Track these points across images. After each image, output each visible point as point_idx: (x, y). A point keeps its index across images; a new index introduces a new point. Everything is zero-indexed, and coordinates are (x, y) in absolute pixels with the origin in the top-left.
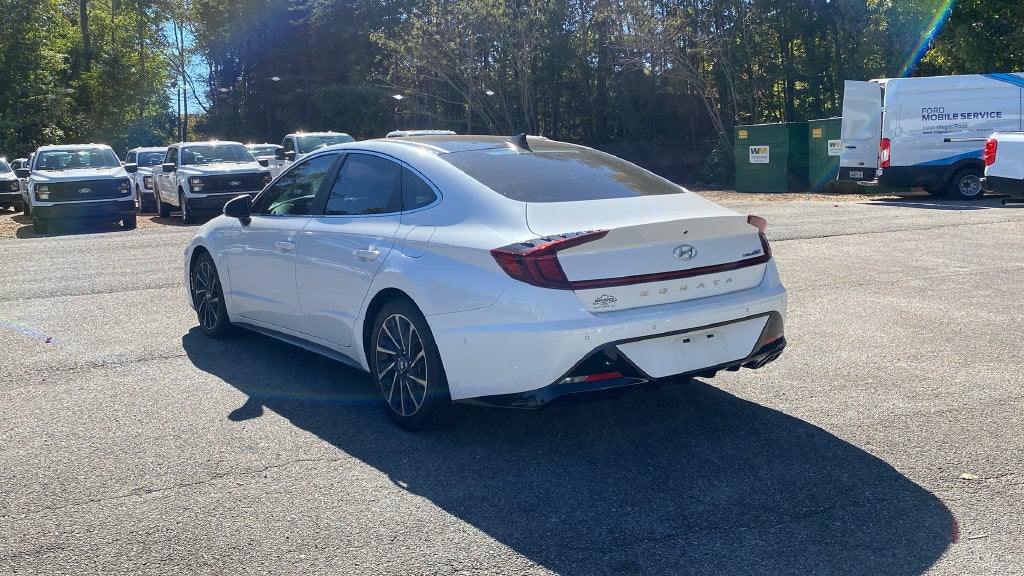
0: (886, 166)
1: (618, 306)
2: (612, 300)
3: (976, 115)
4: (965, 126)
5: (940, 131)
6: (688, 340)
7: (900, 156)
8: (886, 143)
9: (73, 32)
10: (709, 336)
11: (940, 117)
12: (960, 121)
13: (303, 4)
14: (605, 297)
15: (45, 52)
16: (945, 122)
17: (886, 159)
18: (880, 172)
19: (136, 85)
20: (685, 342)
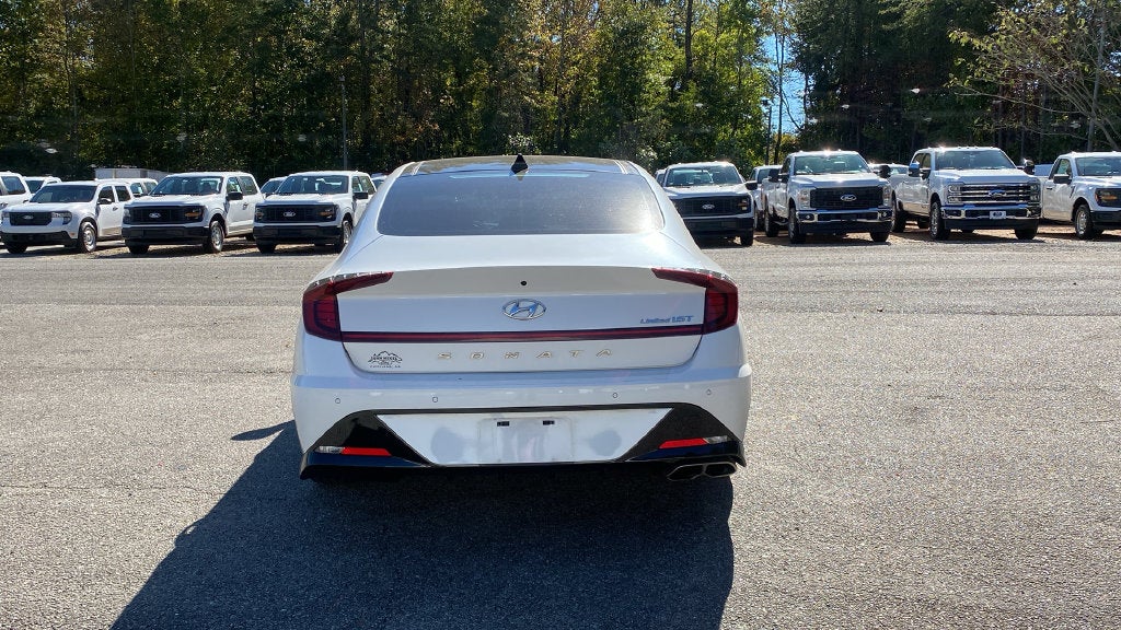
1: (405, 367)
2: (395, 358)
6: (506, 424)
9: (680, 54)
10: (546, 423)
13: (896, 5)
14: (385, 355)
15: (651, 76)
19: (731, 103)
20: (499, 424)
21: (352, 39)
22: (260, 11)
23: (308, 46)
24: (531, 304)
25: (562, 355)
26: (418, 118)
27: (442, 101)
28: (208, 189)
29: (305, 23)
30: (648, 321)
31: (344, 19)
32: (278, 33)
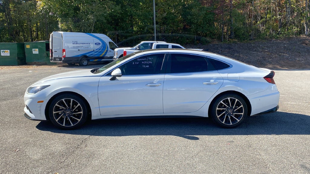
0: (64, 57)
3: (85, 44)
4: (82, 46)
5: (77, 47)
7: (68, 54)
8: (64, 50)
11: (77, 44)
12: (81, 45)
16: (78, 45)
17: (64, 55)
18: (63, 59)
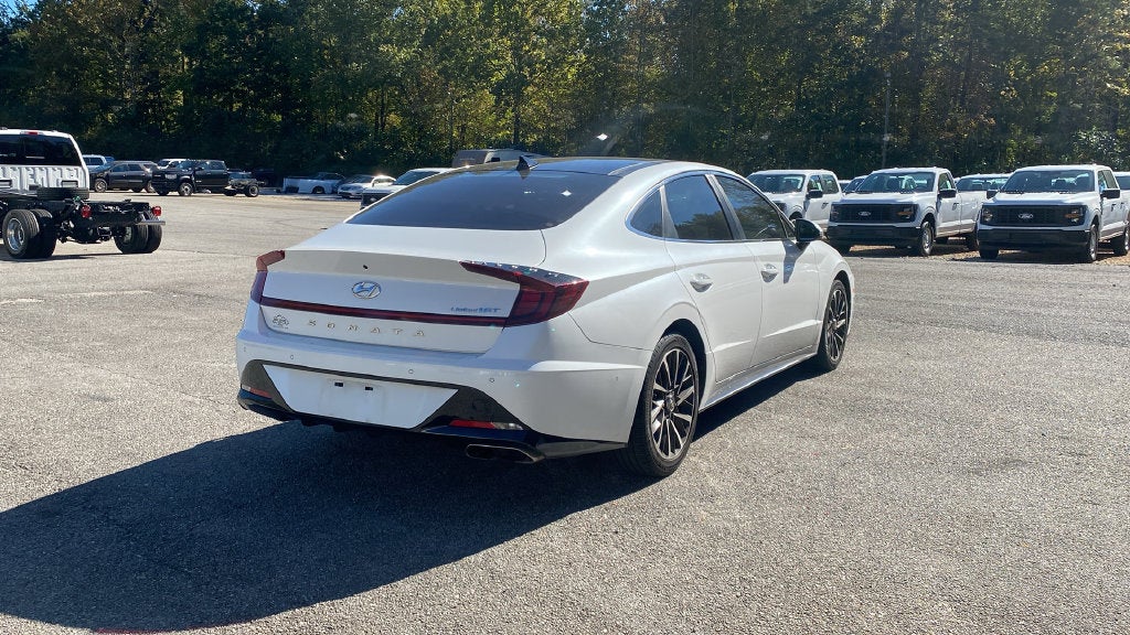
2: (285, 321)
6: (341, 385)
10: (368, 388)
14: (280, 317)
20: (337, 384)
21: (905, 32)
22: (810, 10)
23: (858, 42)
24: (371, 285)
25: (388, 331)
26: (972, 112)
27: (1003, 93)
28: (791, 186)
29: (856, 19)
30: (458, 309)
31: (896, 13)
32: (829, 31)
